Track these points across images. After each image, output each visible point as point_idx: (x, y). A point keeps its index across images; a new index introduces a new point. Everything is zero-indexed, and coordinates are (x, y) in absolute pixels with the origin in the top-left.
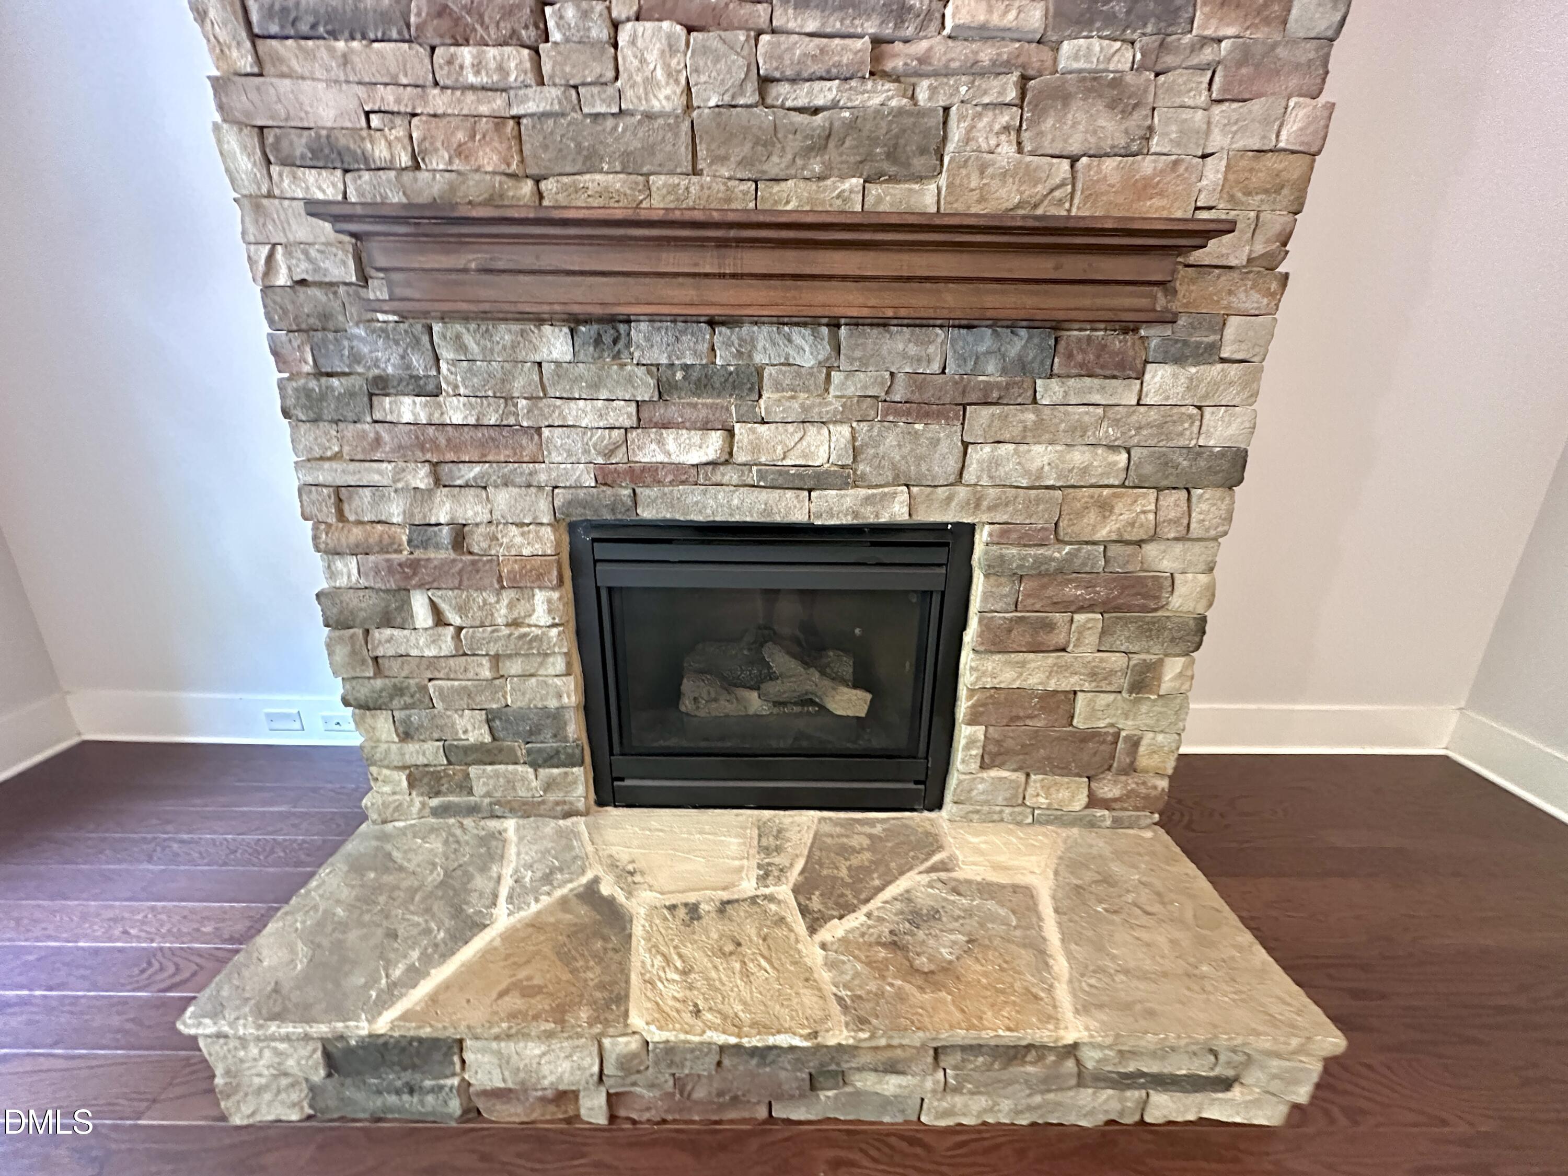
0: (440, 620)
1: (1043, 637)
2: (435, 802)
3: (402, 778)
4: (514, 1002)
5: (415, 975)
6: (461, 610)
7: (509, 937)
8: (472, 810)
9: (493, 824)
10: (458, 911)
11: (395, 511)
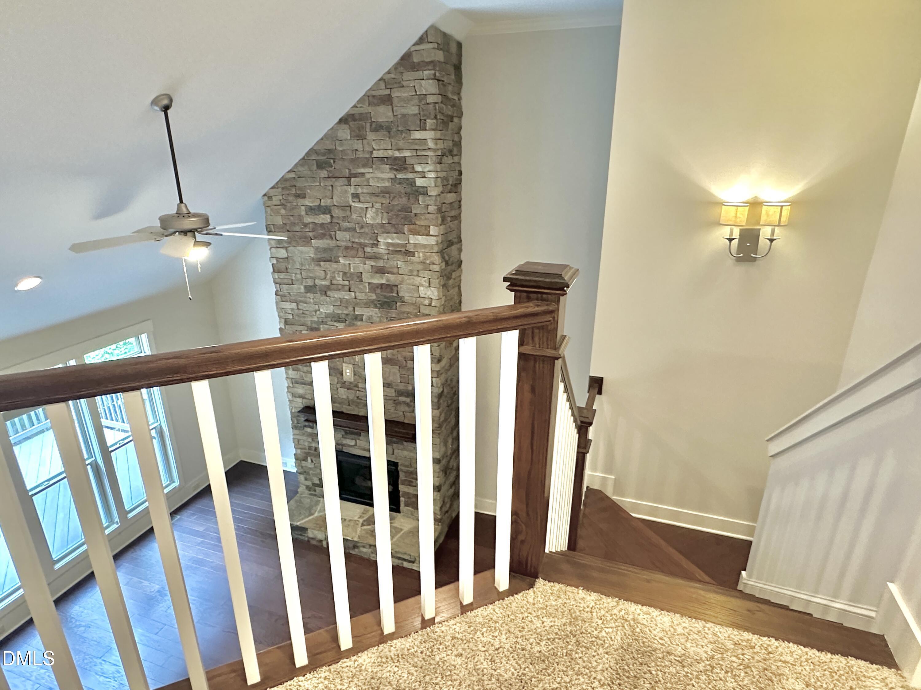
0: (312, 462)
1: (411, 484)
2: (310, 492)
3: (305, 487)
4: (315, 525)
5: (303, 519)
6: (315, 461)
7: (317, 517)
8: (315, 495)
9: (319, 499)
10: (310, 512)
11: (306, 444)
